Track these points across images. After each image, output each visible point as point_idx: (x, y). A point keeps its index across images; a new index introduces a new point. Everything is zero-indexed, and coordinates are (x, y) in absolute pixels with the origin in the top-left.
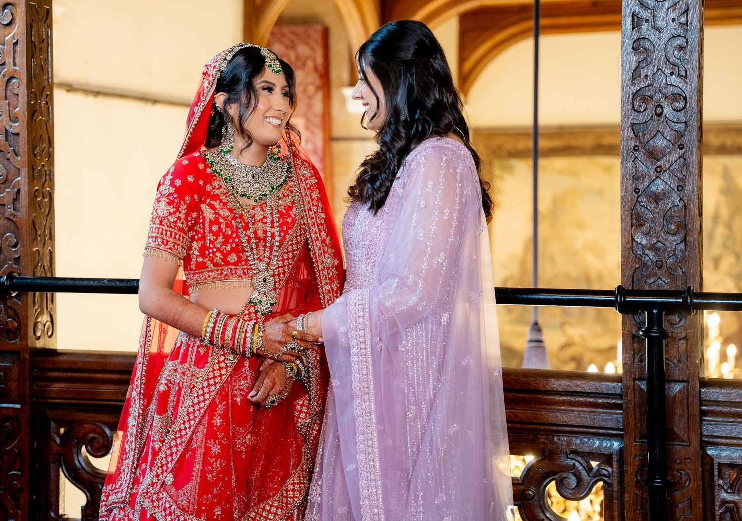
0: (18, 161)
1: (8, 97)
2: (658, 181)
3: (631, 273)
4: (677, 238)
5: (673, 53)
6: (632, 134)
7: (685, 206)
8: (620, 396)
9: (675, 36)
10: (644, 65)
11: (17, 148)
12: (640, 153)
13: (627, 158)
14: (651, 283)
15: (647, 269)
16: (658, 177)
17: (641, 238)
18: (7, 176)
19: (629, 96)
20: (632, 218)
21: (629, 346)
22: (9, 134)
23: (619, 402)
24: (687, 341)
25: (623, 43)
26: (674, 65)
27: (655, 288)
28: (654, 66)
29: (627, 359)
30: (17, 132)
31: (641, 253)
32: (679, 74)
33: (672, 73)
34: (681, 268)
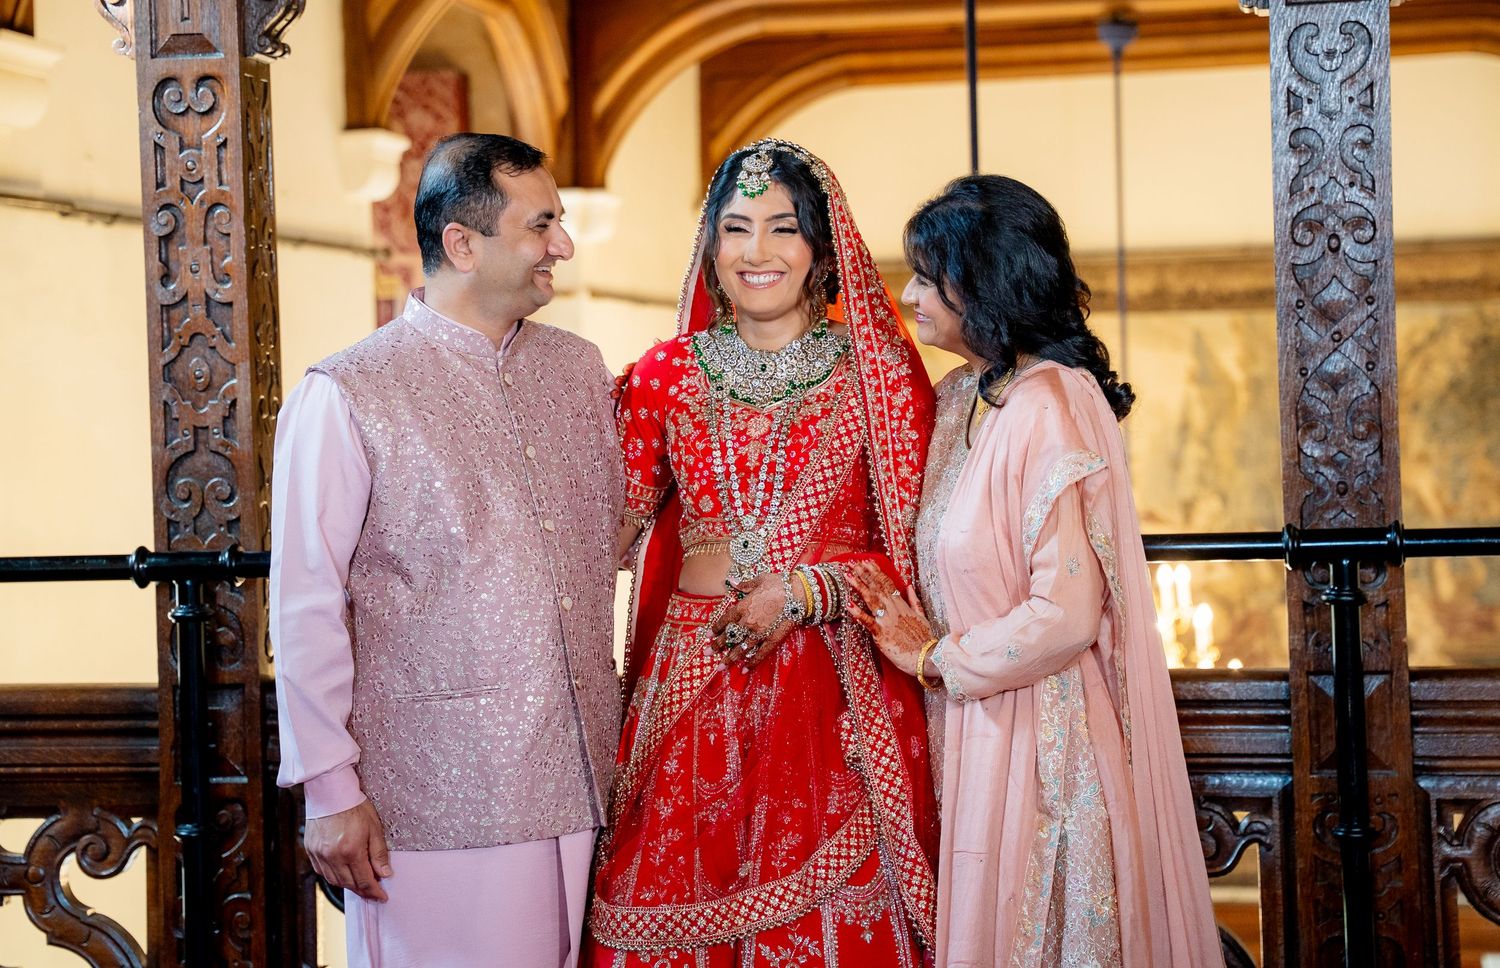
0: (230, 350)
1: (209, 239)
2: (1336, 357)
3: (1299, 504)
4: (1368, 447)
5: (1353, 152)
6: (1293, 282)
7: (1379, 394)
8: (1286, 704)
9: (1354, 126)
10: (1308, 172)
11: (228, 328)
12: (1306, 312)
13: (1287, 320)
14: (1333, 519)
15: (1324, 497)
16: (1335, 350)
17: (1313, 448)
18: (211, 378)
19: (1287, 221)
20: (1296, 415)
21: (1298, 620)
22: (212, 303)
23: (1283, 712)
24: (1387, 609)
25: (1274, 136)
26: (1355, 172)
27: (1336, 525)
28: (1324, 173)
29: (1296, 642)
30: (229, 300)
31: (1313, 472)
32: (1362, 186)
33: (1352, 184)
34: (1376, 493)
